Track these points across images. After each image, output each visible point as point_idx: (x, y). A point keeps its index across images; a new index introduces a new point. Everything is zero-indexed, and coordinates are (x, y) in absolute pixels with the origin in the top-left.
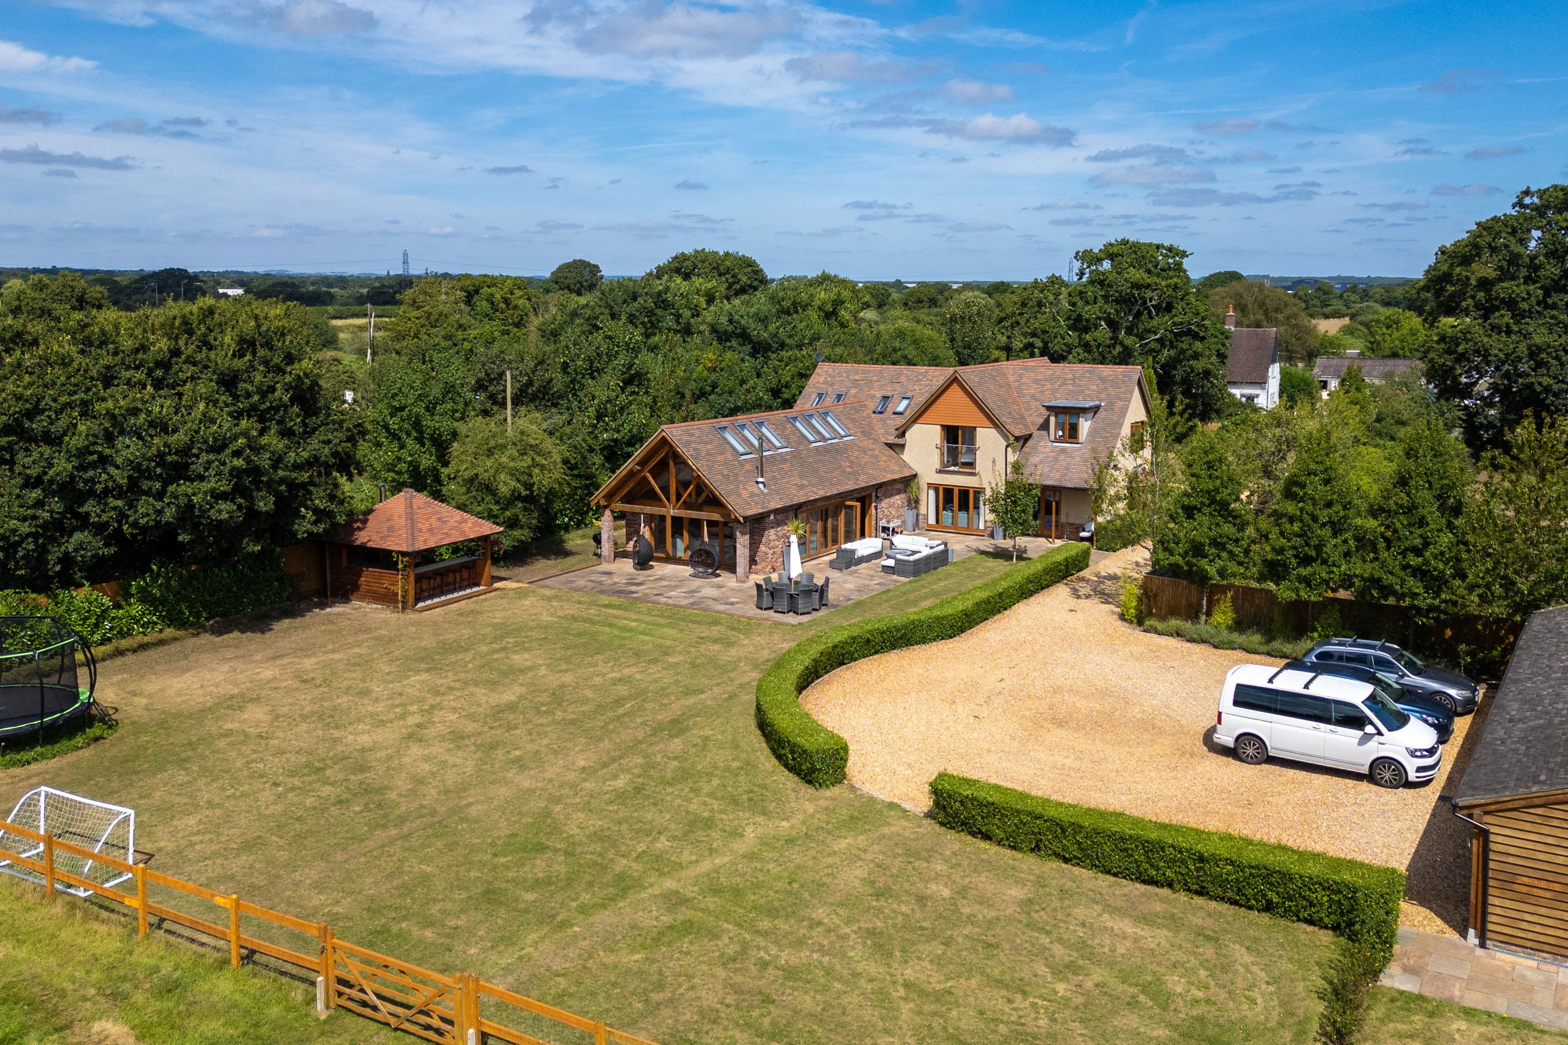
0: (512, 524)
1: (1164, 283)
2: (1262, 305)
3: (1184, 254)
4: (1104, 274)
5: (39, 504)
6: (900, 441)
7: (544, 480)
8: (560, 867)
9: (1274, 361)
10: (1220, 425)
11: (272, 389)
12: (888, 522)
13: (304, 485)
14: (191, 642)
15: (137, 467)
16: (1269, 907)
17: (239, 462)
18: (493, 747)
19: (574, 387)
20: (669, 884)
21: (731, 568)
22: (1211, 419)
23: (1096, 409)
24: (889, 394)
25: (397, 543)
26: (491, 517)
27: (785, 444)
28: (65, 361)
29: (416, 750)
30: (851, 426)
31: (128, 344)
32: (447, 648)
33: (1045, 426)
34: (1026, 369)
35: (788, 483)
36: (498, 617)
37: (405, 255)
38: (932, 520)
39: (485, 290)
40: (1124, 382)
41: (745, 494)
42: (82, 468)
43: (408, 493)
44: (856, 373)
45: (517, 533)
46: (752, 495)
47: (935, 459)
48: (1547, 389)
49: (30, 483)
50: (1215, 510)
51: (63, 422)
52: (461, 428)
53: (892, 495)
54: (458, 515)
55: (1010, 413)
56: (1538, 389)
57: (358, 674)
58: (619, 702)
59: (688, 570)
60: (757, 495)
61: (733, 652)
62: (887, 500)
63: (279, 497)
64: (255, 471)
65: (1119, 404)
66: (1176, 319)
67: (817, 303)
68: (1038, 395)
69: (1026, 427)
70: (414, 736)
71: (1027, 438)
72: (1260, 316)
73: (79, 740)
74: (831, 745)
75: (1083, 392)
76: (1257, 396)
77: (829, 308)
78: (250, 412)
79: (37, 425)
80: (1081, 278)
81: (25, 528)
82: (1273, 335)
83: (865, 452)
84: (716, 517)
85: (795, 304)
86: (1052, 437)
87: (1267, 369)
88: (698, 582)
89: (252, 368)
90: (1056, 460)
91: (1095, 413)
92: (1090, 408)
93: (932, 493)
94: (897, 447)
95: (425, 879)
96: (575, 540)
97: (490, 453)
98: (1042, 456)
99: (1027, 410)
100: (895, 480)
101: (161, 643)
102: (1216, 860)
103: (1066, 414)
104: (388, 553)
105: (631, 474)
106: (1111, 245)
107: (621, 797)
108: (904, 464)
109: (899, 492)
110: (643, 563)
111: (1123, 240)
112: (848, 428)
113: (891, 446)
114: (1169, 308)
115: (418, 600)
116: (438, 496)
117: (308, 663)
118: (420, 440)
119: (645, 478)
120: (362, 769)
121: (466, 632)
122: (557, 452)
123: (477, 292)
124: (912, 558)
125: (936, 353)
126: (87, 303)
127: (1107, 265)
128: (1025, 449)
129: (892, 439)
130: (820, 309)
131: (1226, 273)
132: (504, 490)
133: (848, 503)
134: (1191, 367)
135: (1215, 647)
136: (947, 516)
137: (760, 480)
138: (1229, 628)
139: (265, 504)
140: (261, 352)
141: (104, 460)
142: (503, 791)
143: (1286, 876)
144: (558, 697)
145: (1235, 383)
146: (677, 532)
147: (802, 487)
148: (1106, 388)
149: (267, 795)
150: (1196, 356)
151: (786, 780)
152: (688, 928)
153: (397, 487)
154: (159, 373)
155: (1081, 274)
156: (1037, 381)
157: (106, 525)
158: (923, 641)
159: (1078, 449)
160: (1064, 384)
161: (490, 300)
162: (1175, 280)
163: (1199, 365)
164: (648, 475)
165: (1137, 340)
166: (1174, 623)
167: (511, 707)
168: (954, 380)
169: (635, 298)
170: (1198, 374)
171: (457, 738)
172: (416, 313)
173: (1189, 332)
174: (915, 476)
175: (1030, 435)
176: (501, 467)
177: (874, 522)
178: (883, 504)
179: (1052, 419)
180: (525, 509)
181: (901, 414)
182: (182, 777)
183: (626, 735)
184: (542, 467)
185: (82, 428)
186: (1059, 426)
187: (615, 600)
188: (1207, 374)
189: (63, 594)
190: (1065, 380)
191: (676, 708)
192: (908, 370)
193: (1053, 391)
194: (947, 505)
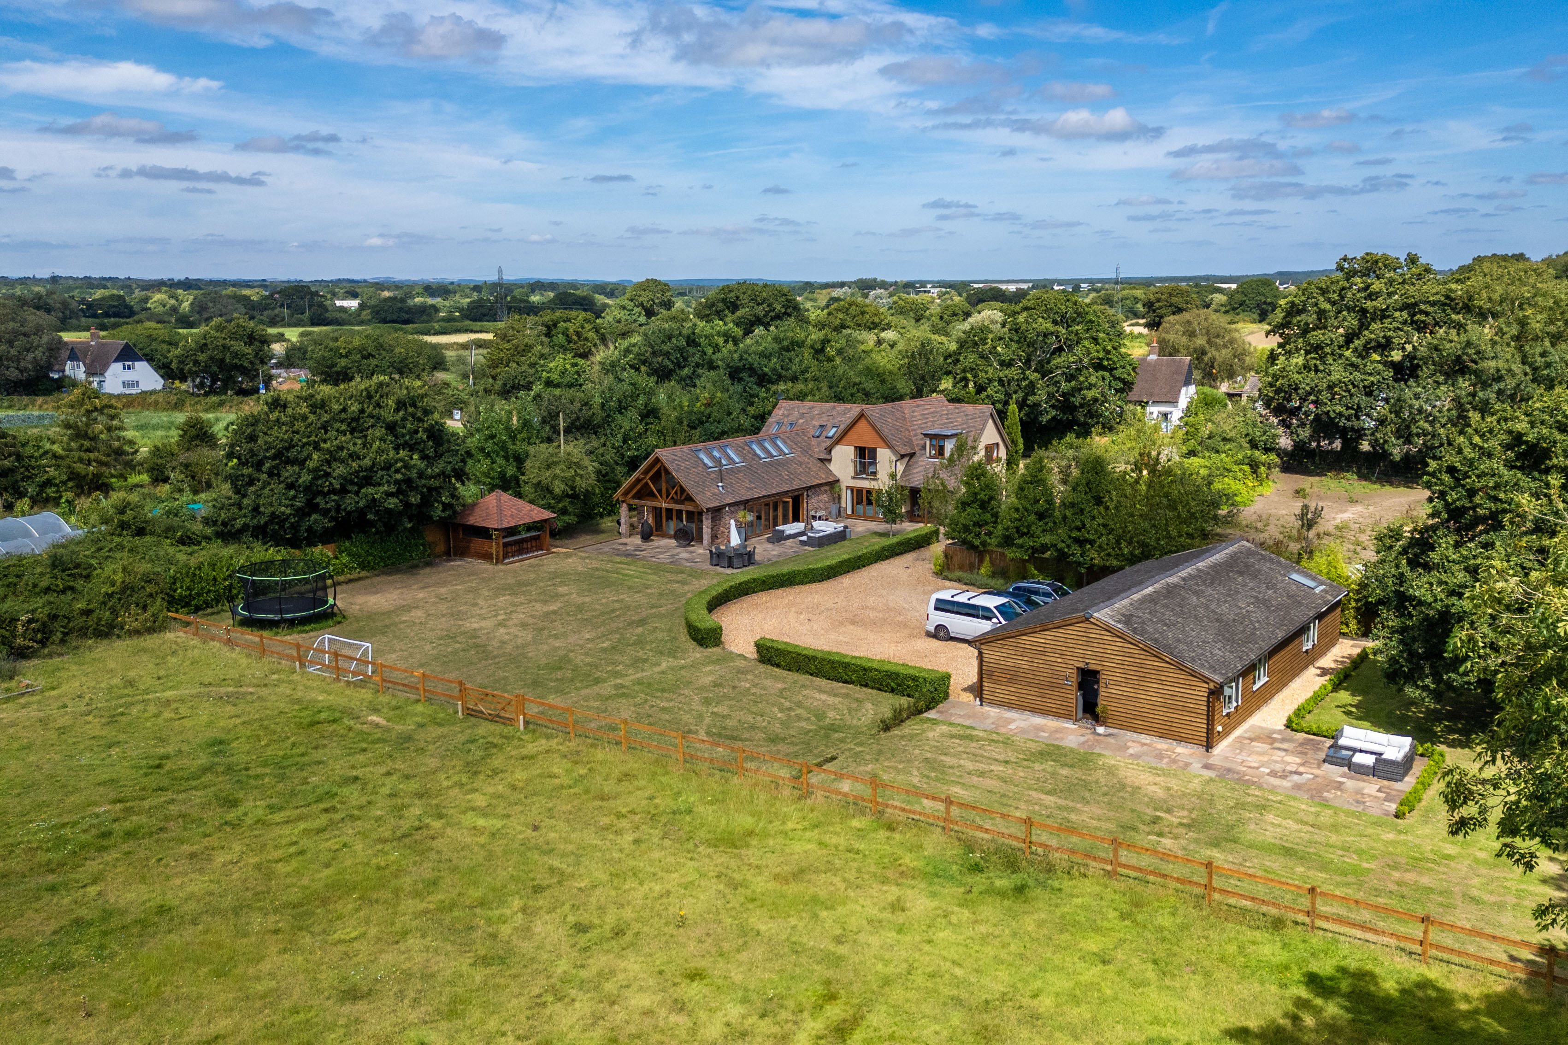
0: (564, 512)
2: (1207, 331)
5: (294, 498)
6: (828, 457)
7: (582, 484)
8: (569, 674)
9: (1187, 383)
11: (416, 432)
12: (816, 513)
13: (436, 489)
14: (377, 580)
15: (345, 479)
16: (892, 691)
17: (399, 476)
18: (543, 629)
19: (608, 420)
20: (619, 681)
21: (700, 540)
23: (958, 435)
24: (824, 423)
25: (492, 523)
26: (548, 507)
27: (741, 461)
28: (304, 418)
29: (502, 630)
30: (794, 447)
31: (336, 407)
32: (520, 584)
33: (924, 447)
34: (917, 406)
35: (740, 486)
36: (552, 568)
38: (849, 512)
39: (562, 324)
40: (983, 416)
41: (709, 494)
42: (315, 478)
43: (498, 492)
44: (806, 408)
45: (566, 518)
46: (714, 494)
47: (851, 470)
48: (1340, 414)
49: (290, 486)
51: (305, 454)
52: (532, 450)
53: (820, 494)
54: (528, 506)
55: (900, 438)
56: (1332, 415)
57: (471, 596)
58: (613, 611)
59: (673, 542)
60: (717, 494)
61: (686, 588)
62: (816, 498)
63: (422, 494)
64: (408, 481)
65: (977, 431)
67: (809, 342)
68: (923, 425)
69: (911, 447)
70: (500, 624)
71: (912, 455)
72: (1203, 342)
73: (330, 622)
74: (714, 626)
75: (951, 423)
76: (1171, 413)
77: (818, 346)
78: (405, 445)
79: (292, 454)
81: (288, 511)
82: (1187, 363)
83: (802, 465)
84: (691, 508)
85: (792, 343)
86: (928, 455)
87: (1180, 390)
88: (679, 550)
89: (404, 419)
90: (929, 469)
92: (953, 436)
93: (849, 493)
94: (826, 461)
95: (505, 678)
96: (607, 523)
97: (549, 467)
98: (920, 467)
99: (913, 435)
100: (821, 485)
101: (360, 579)
102: (871, 669)
103: (937, 439)
104: (486, 530)
105: (638, 481)
107: (604, 650)
108: (831, 473)
109: (826, 491)
110: (646, 537)
112: (792, 449)
113: (822, 460)
115: (505, 557)
116: (519, 495)
117: (443, 590)
118: (507, 458)
119: (647, 483)
120: (475, 637)
121: (533, 576)
122: (591, 466)
123: (555, 326)
124: (820, 535)
128: (910, 462)
129: (823, 456)
130: (812, 347)
132: (557, 491)
133: (784, 499)
136: (858, 508)
137: (720, 484)
138: (988, 576)
139: (415, 499)
140: (411, 410)
141: (327, 475)
142: (546, 647)
143: (897, 675)
144: (580, 608)
145: (1154, 402)
146: (669, 517)
147: (750, 489)
148: (967, 420)
149: (428, 647)
151: (692, 644)
152: (623, 695)
153: (491, 490)
154: (354, 424)
156: (923, 415)
157: (329, 510)
161: (565, 333)
164: (649, 481)
165: (1039, 376)
167: (554, 612)
168: (862, 415)
169: (670, 338)
171: (524, 625)
172: (507, 346)
174: (838, 480)
175: (914, 453)
176: (555, 477)
177: (807, 511)
178: (813, 500)
179: (928, 443)
180: (571, 503)
181: (831, 437)
182: (385, 639)
183: (614, 625)
184: (581, 476)
185: (315, 457)
186: (932, 447)
187: (624, 559)
189: (308, 550)
190: (942, 415)
191: (644, 614)
192: (838, 406)
193: (933, 422)
194: (859, 502)
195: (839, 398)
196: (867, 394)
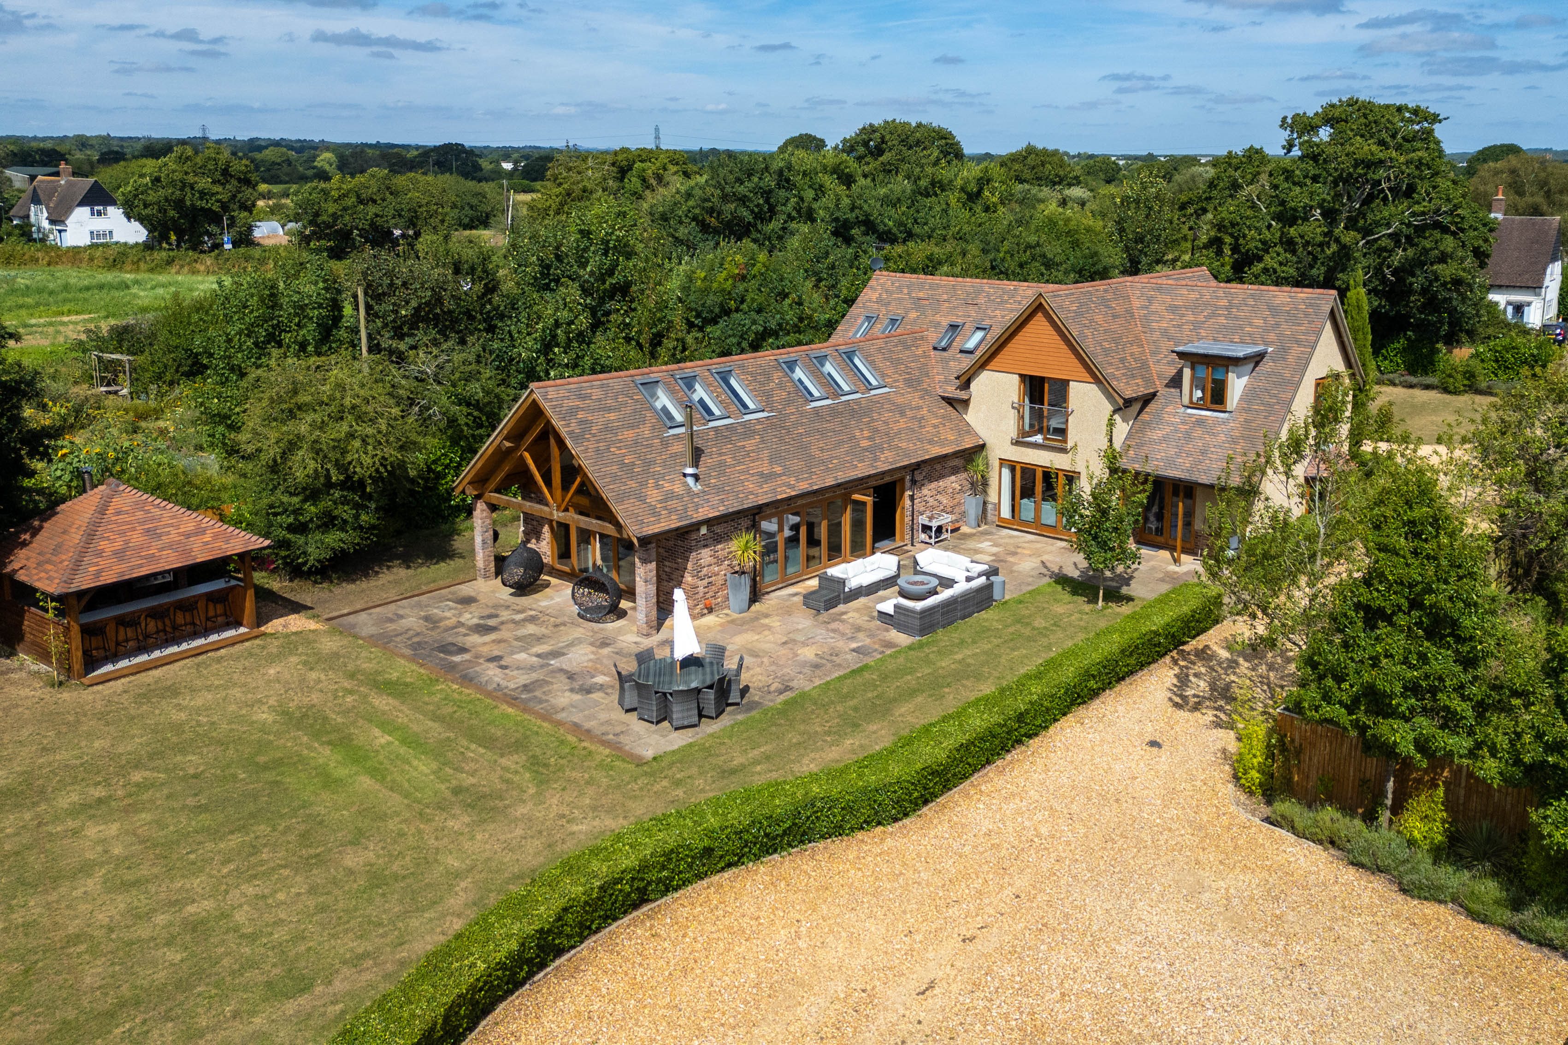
1: (1402, 159)
2: (1543, 184)
3: (1435, 119)
4: (1318, 145)
6: (963, 395)
9: (1554, 259)
10: (1473, 351)
12: (931, 518)
22: (1459, 343)
23: (1258, 359)
24: (960, 321)
25: (50, 576)
27: (760, 407)
30: (889, 372)
33: (1176, 382)
34: (1159, 289)
35: (746, 472)
37: (657, 129)
38: (1006, 513)
40: (1307, 315)
41: (653, 496)
44: (921, 288)
46: (669, 496)
47: (1010, 426)
50: (1419, 624)
53: (941, 477)
54: (193, 521)
55: (1122, 360)
60: (679, 497)
62: (933, 485)
65: (1296, 350)
66: (1416, 208)
68: (1172, 331)
69: (1148, 381)
71: (1147, 400)
72: (1539, 199)
75: (1241, 328)
76: (1529, 304)
80: (1289, 151)
82: (1555, 225)
83: (902, 413)
84: (610, 529)
86: (1186, 400)
87: (1545, 270)
90: (1188, 437)
91: (1257, 364)
92: (1245, 359)
93: (1006, 473)
94: (959, 404)
98: (1168, 429)
99: (1153, 353)
100: (945, 457)
103: (1208, 365)
104: (33, 594)
105: (502, 451)
106: (1333, 106)
108: (969, 430)
109: (955, 471)
111: (1351, 99)
112: (883, 375)
113: (950, 401)
114: (1411, 190)
119: (521, 457)
123: (630, 168)
124: (919, 605)
125: (1094, 248)
126: (231, 176)
127: (1324, 134)
128: (1144, 416)
129: (951, 391)
131: (1502, 146)
133: (856, 497)
134: (1435, 273)
135: (1404, 891)
136: (1027, 505)
137: (690, 471)
138: (1438, 854)
145: (1500, 287)
148: (1278, 325)
150: (1443, 258)
155: (1289, 147)
156: (1173, 309)
158: (838, 831)
159: (1224, 422)
160: (1213, 315)
162: (1420, 154)
163: (1446, 271)
164: (527, 455)
165: (1359, 236)
166: (1329, 814)
168: (1038, 308)
170: (1444, 284)
173: (1437, 225)
174: (983, 446)
175: (1154, 395)
177: (908, 519)
178: (925, 491)
179: (1187, 373)
181: (971, 352)
186: (1196, 382)
188: (1457, 282)
190: (1218, 308)
192: (991, 287)
193: (1197, 326)
194: (1027, 492)
195: (996, 271)
196: (1049, 264)
